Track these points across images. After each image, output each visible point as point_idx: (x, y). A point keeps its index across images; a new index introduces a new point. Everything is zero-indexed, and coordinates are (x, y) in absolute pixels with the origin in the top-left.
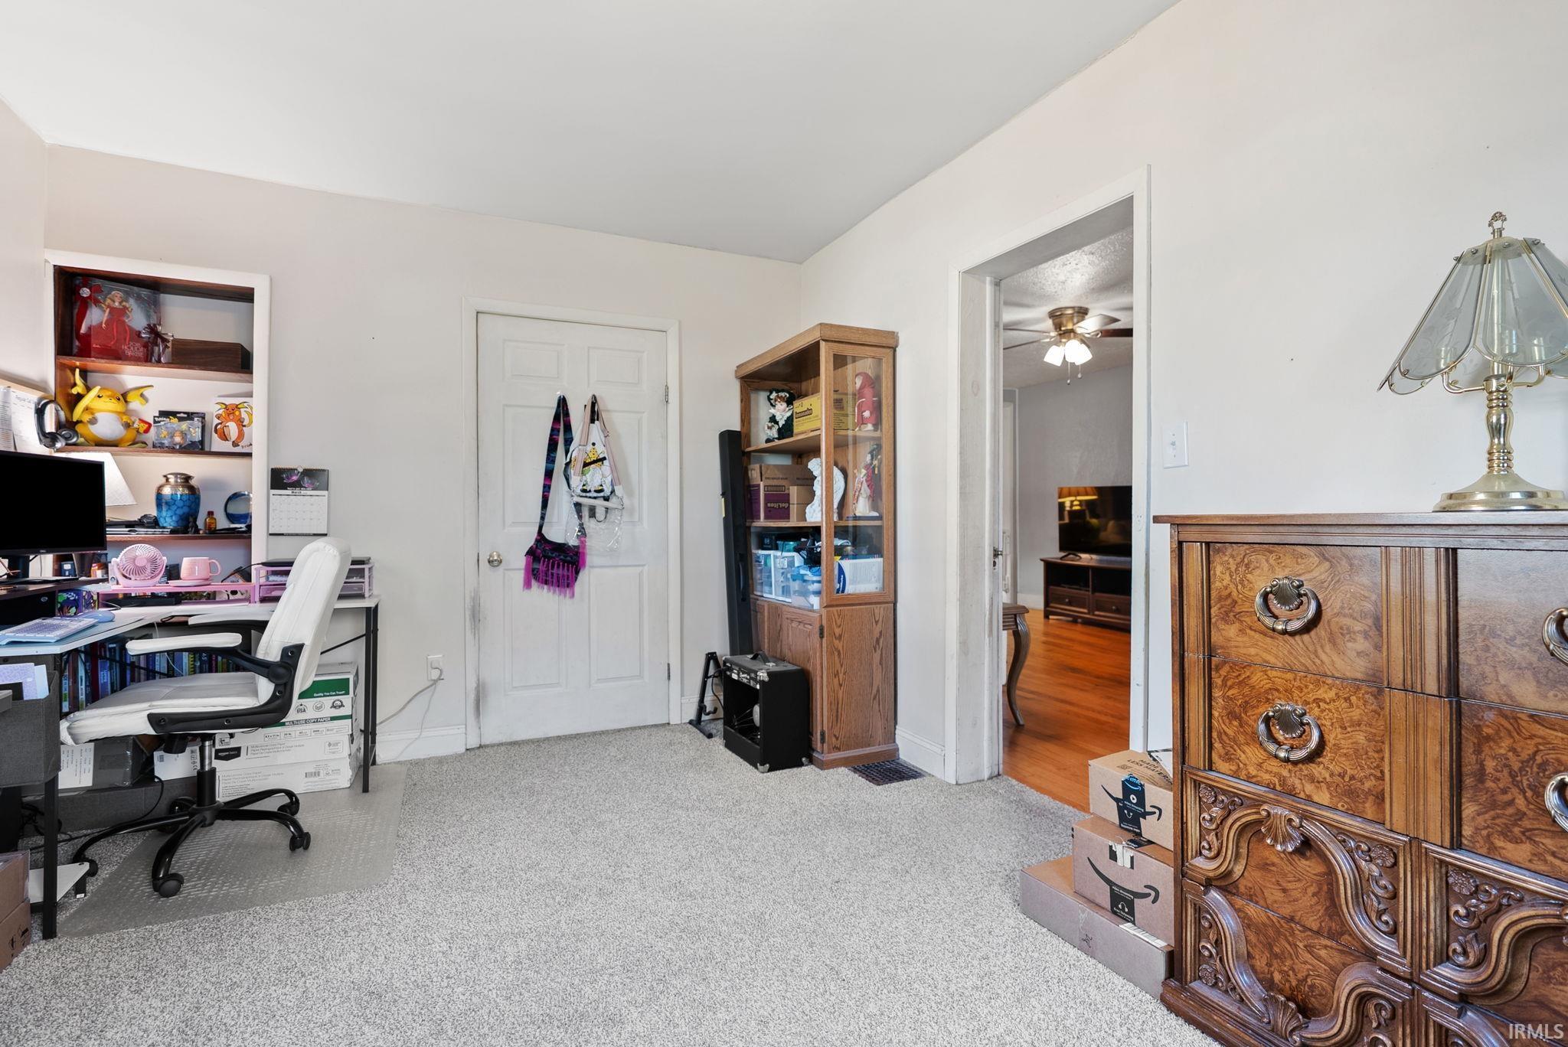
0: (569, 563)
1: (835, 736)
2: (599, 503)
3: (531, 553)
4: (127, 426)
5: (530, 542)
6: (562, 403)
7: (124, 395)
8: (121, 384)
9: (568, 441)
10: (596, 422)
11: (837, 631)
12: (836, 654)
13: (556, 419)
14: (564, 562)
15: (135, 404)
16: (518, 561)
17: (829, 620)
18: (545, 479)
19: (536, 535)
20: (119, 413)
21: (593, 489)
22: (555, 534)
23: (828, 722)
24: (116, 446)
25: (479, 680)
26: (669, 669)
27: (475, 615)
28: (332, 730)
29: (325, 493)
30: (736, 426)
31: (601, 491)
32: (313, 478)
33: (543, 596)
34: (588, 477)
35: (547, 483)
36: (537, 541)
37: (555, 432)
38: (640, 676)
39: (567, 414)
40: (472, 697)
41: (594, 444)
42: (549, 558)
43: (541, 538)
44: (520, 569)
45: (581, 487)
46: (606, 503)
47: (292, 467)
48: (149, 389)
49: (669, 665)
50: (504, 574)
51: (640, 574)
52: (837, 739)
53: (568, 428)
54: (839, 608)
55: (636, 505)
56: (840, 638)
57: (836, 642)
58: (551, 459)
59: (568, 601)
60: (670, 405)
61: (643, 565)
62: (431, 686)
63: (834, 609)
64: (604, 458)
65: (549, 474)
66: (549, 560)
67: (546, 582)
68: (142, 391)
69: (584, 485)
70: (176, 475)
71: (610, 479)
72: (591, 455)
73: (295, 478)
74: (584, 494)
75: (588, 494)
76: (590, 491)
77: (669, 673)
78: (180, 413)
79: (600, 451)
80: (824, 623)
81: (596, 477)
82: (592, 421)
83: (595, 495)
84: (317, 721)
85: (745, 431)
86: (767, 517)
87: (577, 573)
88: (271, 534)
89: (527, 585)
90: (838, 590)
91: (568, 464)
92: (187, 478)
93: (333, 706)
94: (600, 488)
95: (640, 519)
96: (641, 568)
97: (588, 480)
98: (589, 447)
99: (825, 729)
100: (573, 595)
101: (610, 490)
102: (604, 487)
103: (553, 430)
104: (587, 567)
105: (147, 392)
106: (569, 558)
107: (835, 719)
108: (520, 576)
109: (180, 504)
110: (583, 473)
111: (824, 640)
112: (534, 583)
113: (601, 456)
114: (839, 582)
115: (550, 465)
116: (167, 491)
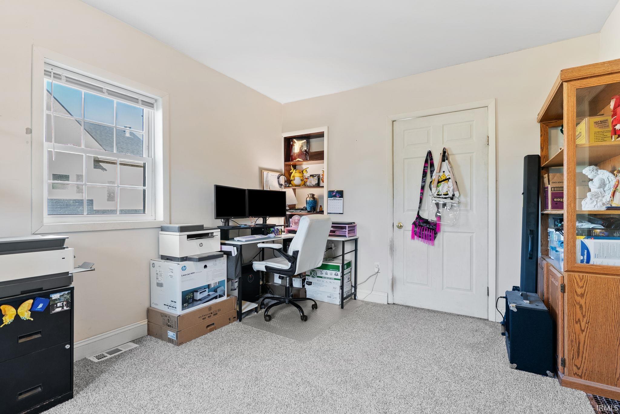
0: (431, 229)
1: (576, 366)
2: (448, 201)
3: (414, 224)
4: (302, 180)
5: (414, 218)
6: (430, 154)
7: (302, 172)
8: (302, 168)
9: (432, 172)
10: (446, 161)
11: (579, 291)
12: (578, 307)
13: (426, 162)
14: (429, 228)
15: (305, 174)
16: (409, 227)
17: (570, 280)
18: (421, 190)
19: (416, 215)
20: (300, 177)
21: (442, 194)
22: (425, 215)
23: (568, 354)
24: (300, 186)
25: (393, 276)
26: (488, 290)
27: (392, 249)
28: (335, 283)
29: (342, 199)
30: (537, 151)
31: (447, 194)
32: (340, 194)
33: (420, 244)
34: (440, 188)
35: (422, 192)
36: (417, 218)
37: (426, 168)
38: (471, 290)
39: (432, 159)
40: (390, 282)
41: (444, 172)
42: (422, 226)
43: (419, 217)
44: (410, 230)
45: (437, 193)
46: (452, 201)
47: (334, 190)
48: (308, 169)
49: (488, 287)
50: (404, 233)
51: (471, 238)
52: (579, 369)
53: (432, 165)
54: (581, 274)
55: (469, 201)
56: (582, 295)
57: (578, 299)
58: (424, 181)
59: (431, 247)
60: (489, 146)
61: (474, 233)
62: (375, 274)
63: (576, 274)
64: (450, 178)
65: (423, 188)
66: (421, 227)
67: (420, 237)
68: (306, 169)
69: (438, 192)
70: (310, 194)
71: (452, 188)
72: (442, 177)
73: (334, 194)
74: (438, 196)
75: (440, 196)
76: (441, 195)
77: (488, 293)
78: (314, 175)
79: (447, 174)
80: (566, 282)
81: (444, 188)
82: (443, 160)
83: (444, 196)
84: (330, 279)
85: (544, 153)
86: (553, 208)
87: (436, 233)
88: (328, 213)
89: (413, 237)
90: (582, 261)
91: (431, 182)
92: (313, 195)
93: (335, 275)
94: (447, 193)
95: (471, 208)
96: (471, 234)
97: (440, 190)
98: (441, 174)
99: (566, 357)
100: (433, 245)
101: (452, 194)
102: (449, 192)
103: (425, 167)
104: (441, 232)
105: (308, 170)
106: (431, 227)
107: (576, 354)
108: (410, 233)
109: (310, 203)
110: (437, 186)
111: (566, 294)
112: (416, 237)
113: (448, 177)
114: (583, 254)
115: (424, 184)
116: (308, 199)
